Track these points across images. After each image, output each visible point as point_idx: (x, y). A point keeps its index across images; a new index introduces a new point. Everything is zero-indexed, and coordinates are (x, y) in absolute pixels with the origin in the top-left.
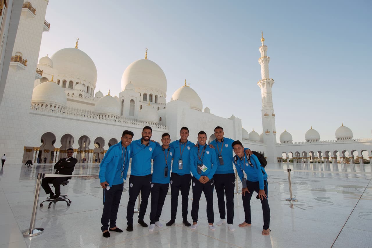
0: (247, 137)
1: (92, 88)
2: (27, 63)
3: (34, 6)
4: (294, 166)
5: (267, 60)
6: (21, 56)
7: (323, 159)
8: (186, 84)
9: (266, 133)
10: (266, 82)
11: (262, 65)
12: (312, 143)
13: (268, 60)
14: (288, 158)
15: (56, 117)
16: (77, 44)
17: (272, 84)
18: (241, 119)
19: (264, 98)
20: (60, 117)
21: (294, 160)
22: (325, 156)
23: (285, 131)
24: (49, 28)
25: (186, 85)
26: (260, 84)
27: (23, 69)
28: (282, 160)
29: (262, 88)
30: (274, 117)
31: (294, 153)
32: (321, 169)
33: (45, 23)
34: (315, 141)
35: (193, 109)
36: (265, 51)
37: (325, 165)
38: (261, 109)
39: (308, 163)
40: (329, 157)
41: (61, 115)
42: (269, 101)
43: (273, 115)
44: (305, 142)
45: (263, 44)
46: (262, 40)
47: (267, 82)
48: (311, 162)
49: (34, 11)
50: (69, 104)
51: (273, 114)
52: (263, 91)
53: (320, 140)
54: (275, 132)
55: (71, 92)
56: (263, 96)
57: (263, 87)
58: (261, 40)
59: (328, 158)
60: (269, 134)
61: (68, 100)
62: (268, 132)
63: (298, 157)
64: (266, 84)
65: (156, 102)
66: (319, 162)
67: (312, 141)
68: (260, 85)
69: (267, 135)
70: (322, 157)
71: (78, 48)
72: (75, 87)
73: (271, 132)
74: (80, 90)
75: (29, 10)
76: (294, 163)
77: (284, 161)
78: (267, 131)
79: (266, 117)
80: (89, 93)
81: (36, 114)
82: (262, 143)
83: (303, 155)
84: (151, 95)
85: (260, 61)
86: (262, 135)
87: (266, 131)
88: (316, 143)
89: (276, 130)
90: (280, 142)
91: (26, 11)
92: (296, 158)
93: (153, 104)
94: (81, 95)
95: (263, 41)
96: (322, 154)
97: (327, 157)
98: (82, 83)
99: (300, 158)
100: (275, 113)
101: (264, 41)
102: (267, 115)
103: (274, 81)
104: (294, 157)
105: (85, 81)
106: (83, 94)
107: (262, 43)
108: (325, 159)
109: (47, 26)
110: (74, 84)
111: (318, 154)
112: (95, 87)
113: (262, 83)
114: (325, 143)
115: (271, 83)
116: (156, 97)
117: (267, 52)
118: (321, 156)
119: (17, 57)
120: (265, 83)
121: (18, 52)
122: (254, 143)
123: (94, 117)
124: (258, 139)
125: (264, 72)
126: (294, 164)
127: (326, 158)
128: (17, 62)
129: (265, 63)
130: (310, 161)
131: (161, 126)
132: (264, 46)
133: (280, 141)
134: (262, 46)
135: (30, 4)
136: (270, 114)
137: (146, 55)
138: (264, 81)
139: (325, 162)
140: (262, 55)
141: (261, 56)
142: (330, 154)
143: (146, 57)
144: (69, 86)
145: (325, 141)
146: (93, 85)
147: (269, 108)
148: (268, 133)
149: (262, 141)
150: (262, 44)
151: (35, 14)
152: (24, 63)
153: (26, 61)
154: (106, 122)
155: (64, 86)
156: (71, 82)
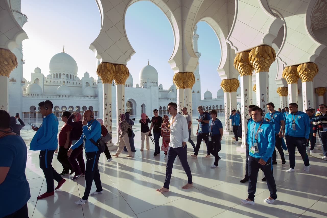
6: (13, 78)
15: (34, 99)
16: (64, 49)
20: (36, 99)
43: (199, 80)
54: (199, 92)
71: (65, 52)
72: (63, 77)
73: (196, 92)
81: (26, 99)
90: (204, 99)
98: (67, 74)
106: (65, 80)
110: (62, 75)
128: (12, 82)
144: (59, 76)
148: (194, 93)
152: (15, 81)
153: (16, 80)
154: (59, 99)
155: (57, 77)
156: (60, 74)
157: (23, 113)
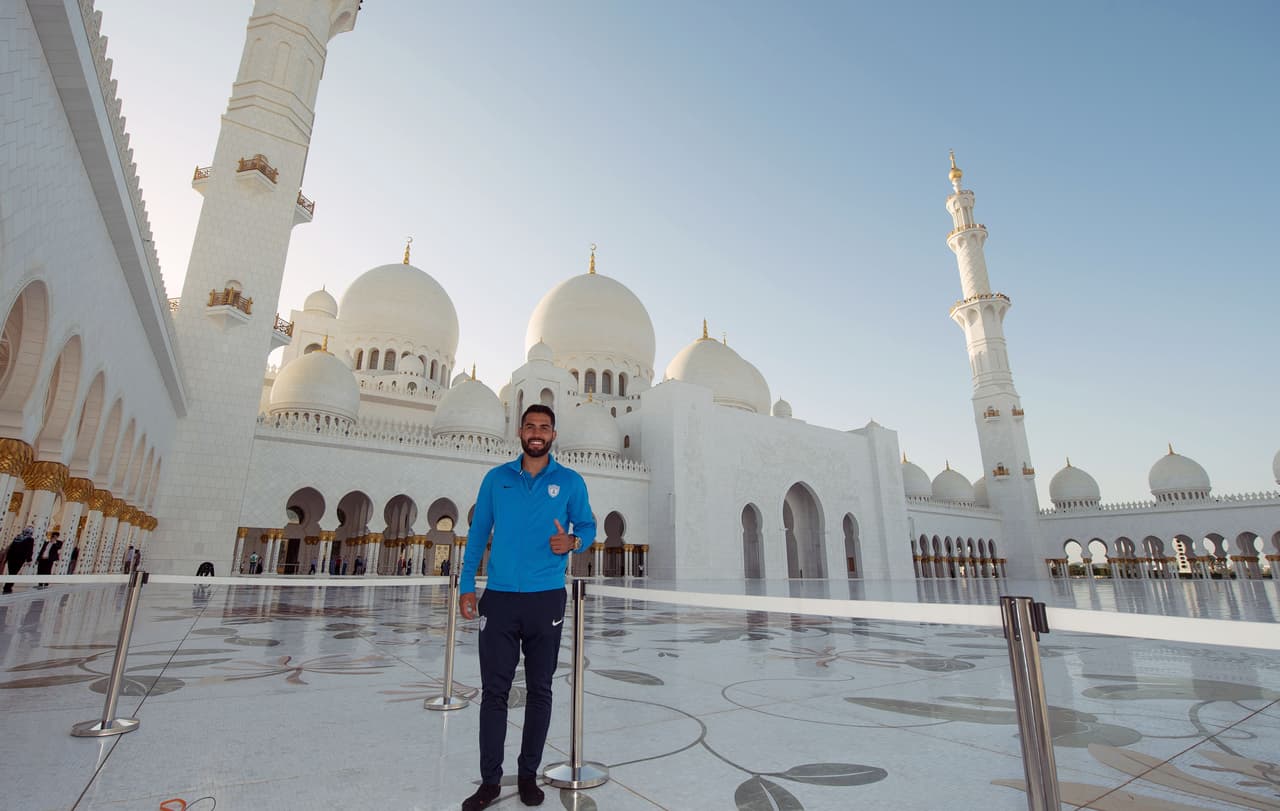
0: (928, 492)
1: (444, 366)
2: (253, 308)
3: (272, 164)
4: (1115, 590)
5: (975, 235)
6: (237, 288)
7: (1230, 564)
8: (705, 332)
9: (995, 475)
10: (978, 306)
11: (961, 255)
12: (1181, 505)
13: (980, 234)
14: (1088, 560)
15: (326, 445)
16: (408, 253)
17: (1003, 311)
18: (895, 432)
19: (979, 357)
20: (335, 446)
21: (1116, 567)
22: (1238, 552)
23: (1069, 466)
24: (312, 213)
25: (706, 337)
26: (957, 314)
27: (244, 323)
28: (1065, 569)
29: (967, 328)
30: (1021, 420)
31: (1111, 541)
32: (1229, 601)
33: (301, 202)
34: (1191, 497)
35: (731, 406)
36: (965, 209)
37: (1242, 585)
38: (972, 394)
39: (1173, 579)
40: (1259, 556)
41: (340, 439)
42: (996, 367)
43: (1018, 413)
44: (1151, 502)
45: (959, 186)
46: (955, 176)
47: (985, 306)
48: (1187, 576)
49: (272, 175)
50: (367, 410)
51: (1017, 409)
52: (974, 335)
53: (1211, 494)
54: (1029, 472)
55: (388, 379)
56: (972, 353)
57: (972, 322)
58: (951, 176)
59: (1254, 559)
60: (1005, 477)
61: (365, 398)
62: (1001, 470)
63: (1130, 556)
64: (979, 313)
65: (622, 393)
66: (1216, 576)
67: (1177, 498)
68: (958, 317)
69: (999, 480)
70: (1228, 557)
71: (411, 264)
72: (401, 364)
73: (1016, 470)
74: (411, 373)
75: (262, 175)
76: (1115, 579)
77: (1076, 571)
78: (999, 468)
79: (988, 422)
80: (436, 380)
81: (275, 439)
82: (985, 509)
83: (1147, 549)
84: (607, 375)
85: (953, 240)
86: (981, 484)
87: (996, 469)
88: (1197, 504)
89: (1034, 465)
90: (1053, 506)
91: (253, 176)
92: (1121, 560)
93: (615, 399)
94: (412, 386)
95: (958, 177)
96: (1225, 545)
97: (1249, 554)
98: (420, 354)
99: (1136, 561)
100: (1023, 405)
101: (960, 177)
102: (992, 413)
103: (1008, 299)
104: (1111, 556)
105: (425, 346)
106: (418, 381)
107: (954, 183)
108: (1240, 562)
109: (304, 209)
110: (398, 356)
111: (1210, 547)
112: (453, 363)
113: (966, 310)
114: (1233, 504)
115: (997, 308)
116: (622, 378)
117: (974, 210)
118: (1226, 554)
119: (227, 293)
120: (977, 308)
121: (231, 281)
122: (952, 512)
123: (434, 444)
124: (969, 496)
125: (970, 275)
126: (1113, 583)
127: (1243, 559)
128: (227, 306)
129: (969, 244)
130: (1182, 571)
131: (626, 461)
132: (961, 193)
133: (1053, 501)
134: (954, 193)
135: (264, 157)
136: (1005, 410)
137: (593, 261)
138: (973, 302)
139: (1242, 574)
140: (959, 221)
141: (956, 225)
142: (1258, 544)
143: (593, 268)
144: (385, 364)
145: (1233, 498)
146: (447, 357)
147: (997, 390)
148: (1003, 474)
149: (982, 501)
150: (956, 189)
151: (275, 183)
152: (246, 307)
153: (249, 302)
154: (460, 454)
155: (373, 365)
156: (391, 354)
157: (239, 535)
